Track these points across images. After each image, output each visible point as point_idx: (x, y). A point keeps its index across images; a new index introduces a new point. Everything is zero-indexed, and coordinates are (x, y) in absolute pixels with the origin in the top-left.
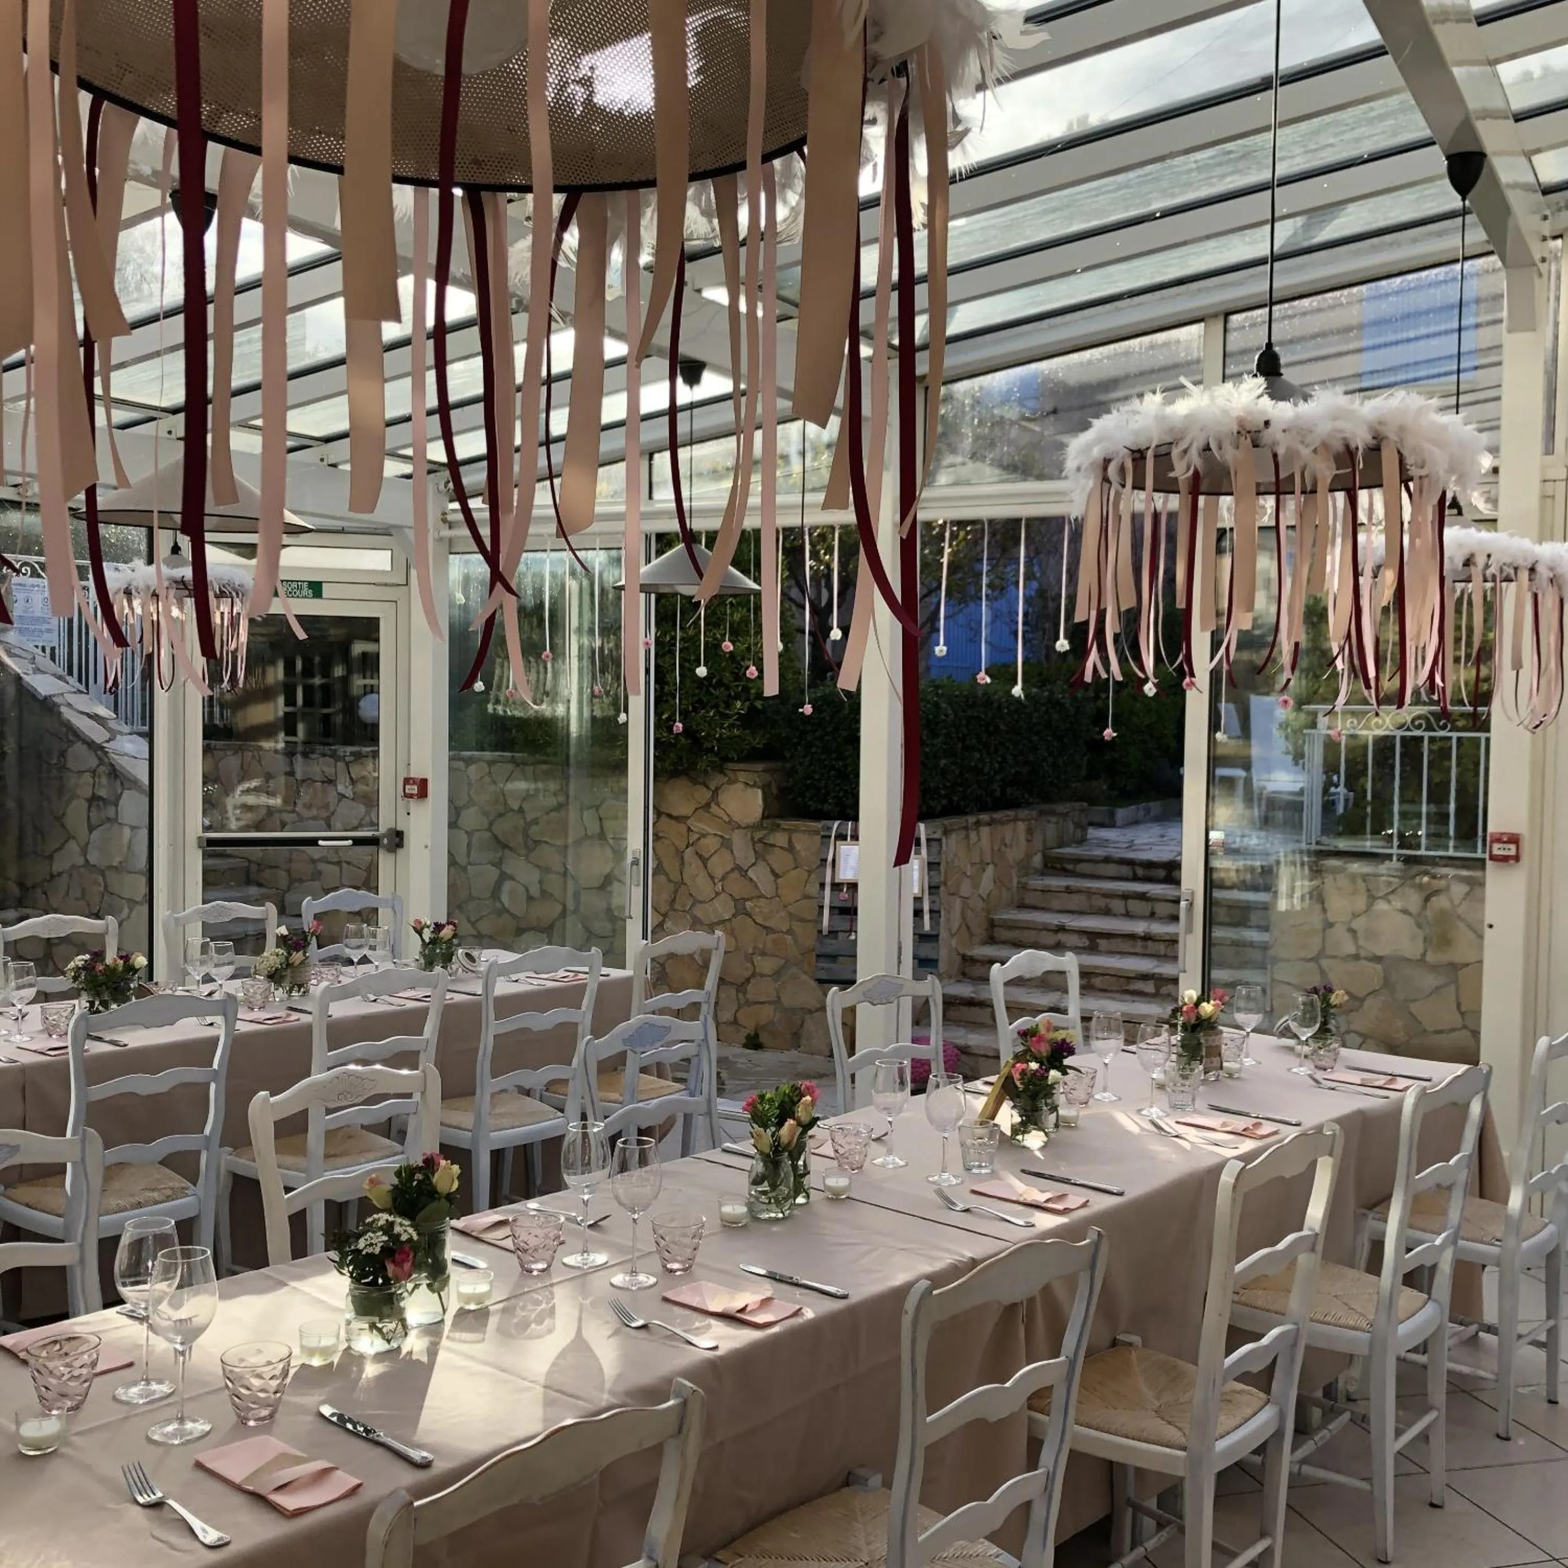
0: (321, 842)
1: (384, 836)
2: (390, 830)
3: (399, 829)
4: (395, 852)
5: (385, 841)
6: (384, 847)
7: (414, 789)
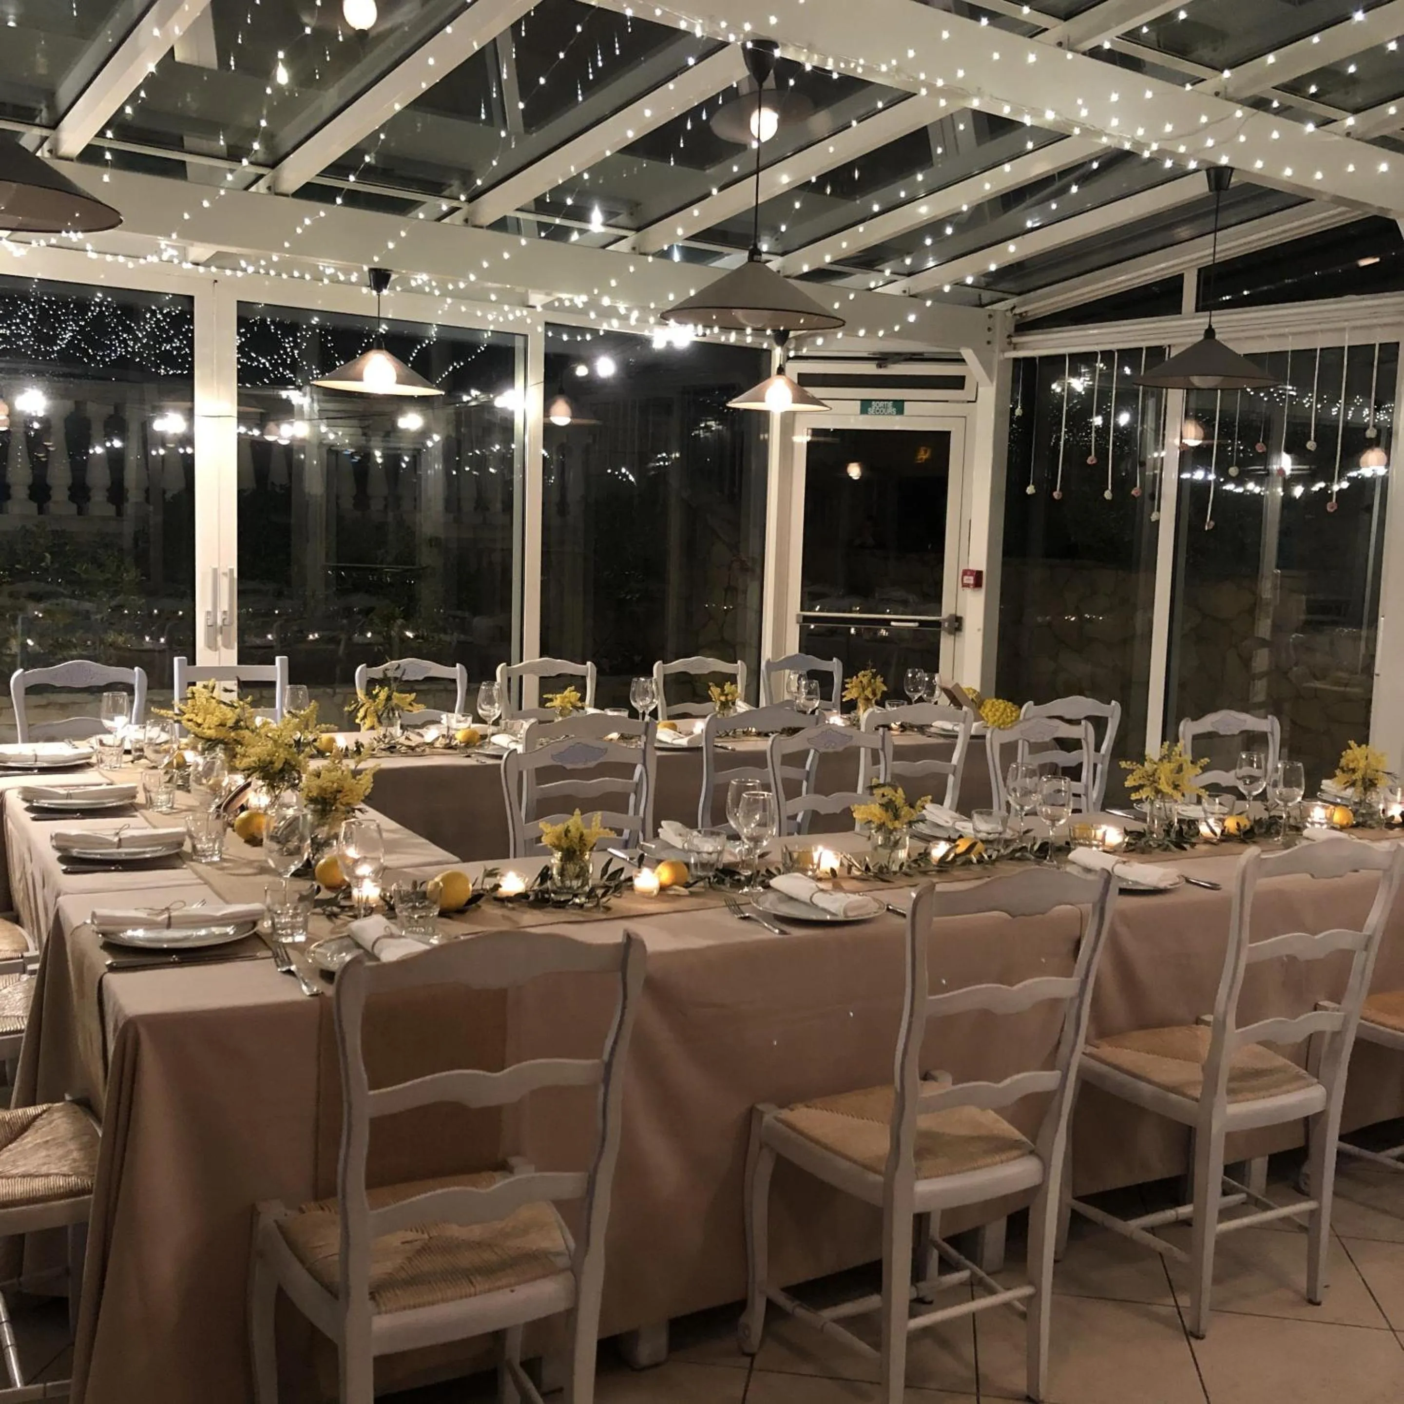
0: (893, 623)
1: (945, 620)
2: (951, 615)
3: (959, 614)
4: (955, 634)
5: (946, 625)
6: (945, 629)
7: (970, 580)
